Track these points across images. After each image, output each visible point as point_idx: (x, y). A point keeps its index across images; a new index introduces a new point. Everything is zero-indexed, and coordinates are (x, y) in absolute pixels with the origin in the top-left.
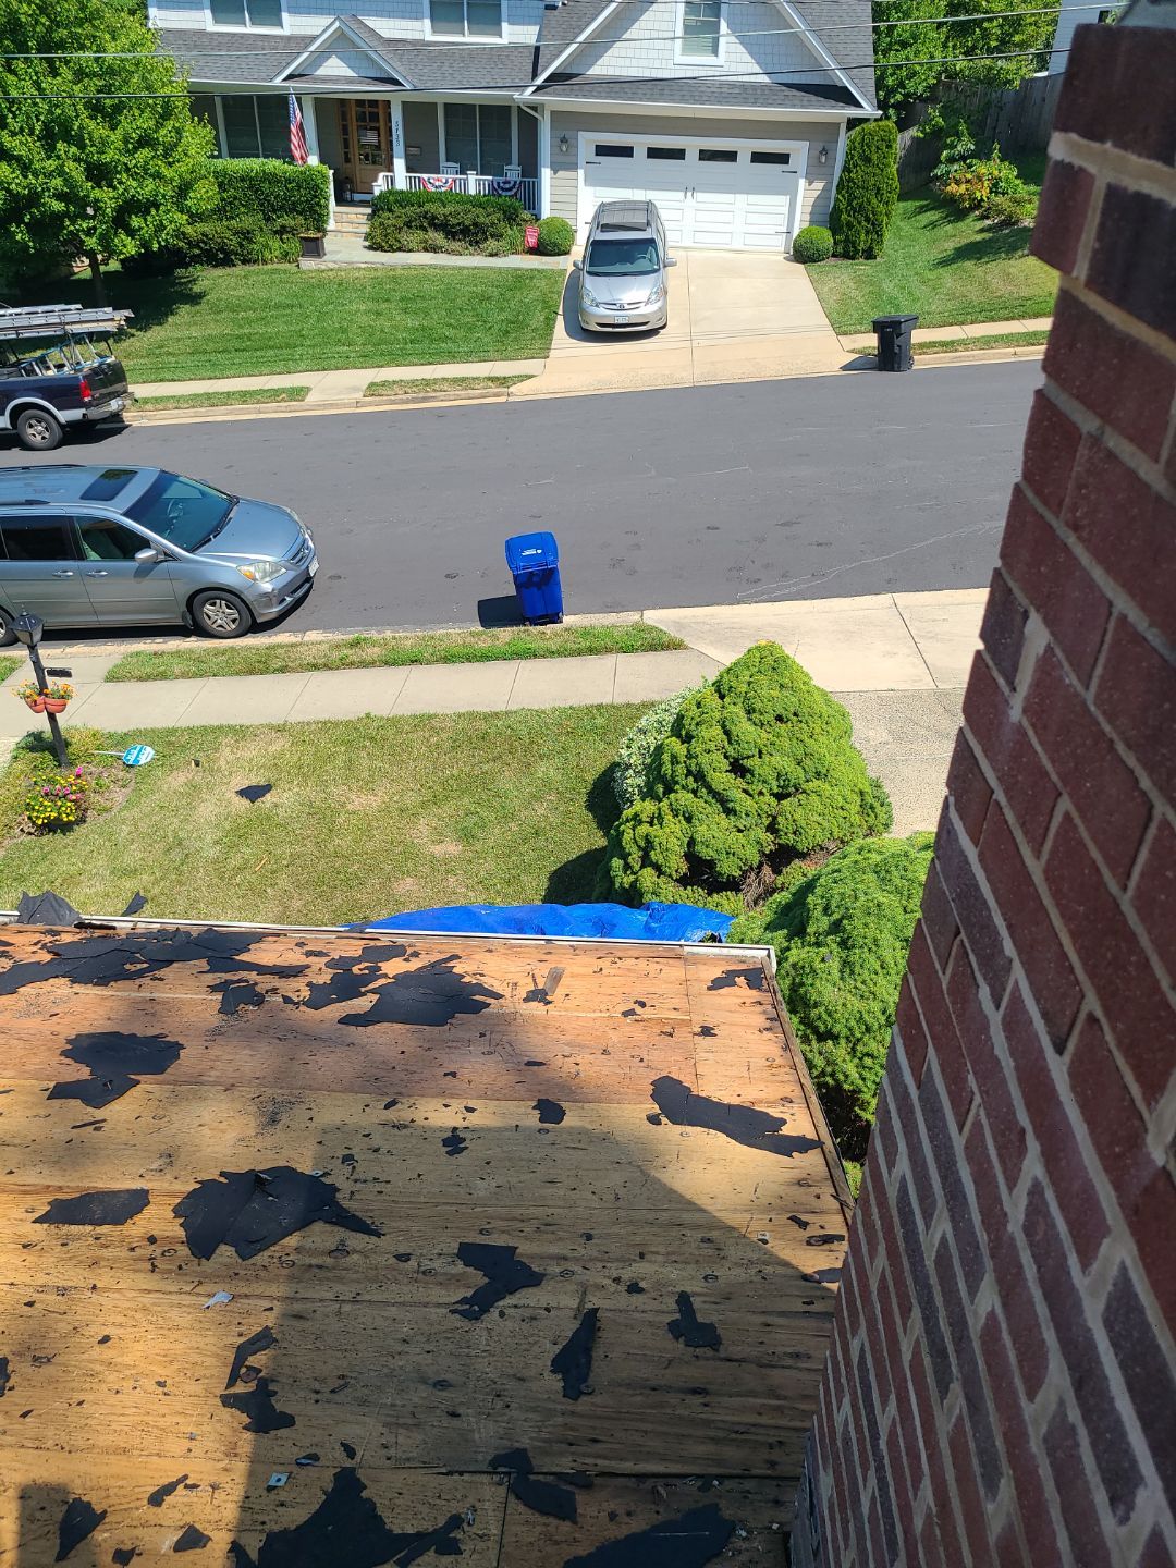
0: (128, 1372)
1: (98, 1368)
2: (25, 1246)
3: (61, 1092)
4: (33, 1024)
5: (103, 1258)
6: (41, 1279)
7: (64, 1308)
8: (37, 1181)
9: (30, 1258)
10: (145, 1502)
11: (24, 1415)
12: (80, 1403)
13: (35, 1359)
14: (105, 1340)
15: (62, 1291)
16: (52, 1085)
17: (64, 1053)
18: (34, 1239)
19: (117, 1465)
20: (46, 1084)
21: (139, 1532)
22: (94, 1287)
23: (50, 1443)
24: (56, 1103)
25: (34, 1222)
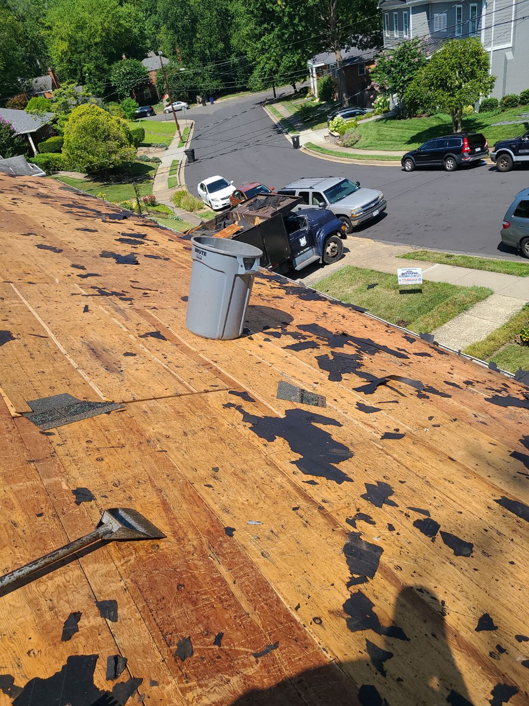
0: (518, 582)
1: (507, 571)
2: (488, 507)
3: (515, 455)
4: (511, 423)
5: (518, 531)
6: (492, 524)
7: (498, 540)
8: (499, 486)
9: (490, 513)
10: (514, 636)
11: (475, 570)
12: (497, 580)
13: (483, 552)
14: (512, 563)
15: (499, 534)
16: (513, 451)
17: (520, 440)
18: (493, 507)
19: (505, 613)
20: (510, 449)
21: (508, 645)
22: (512, 540)
23: (482, 586)
24: (513, 459)
25: (494, 500)
